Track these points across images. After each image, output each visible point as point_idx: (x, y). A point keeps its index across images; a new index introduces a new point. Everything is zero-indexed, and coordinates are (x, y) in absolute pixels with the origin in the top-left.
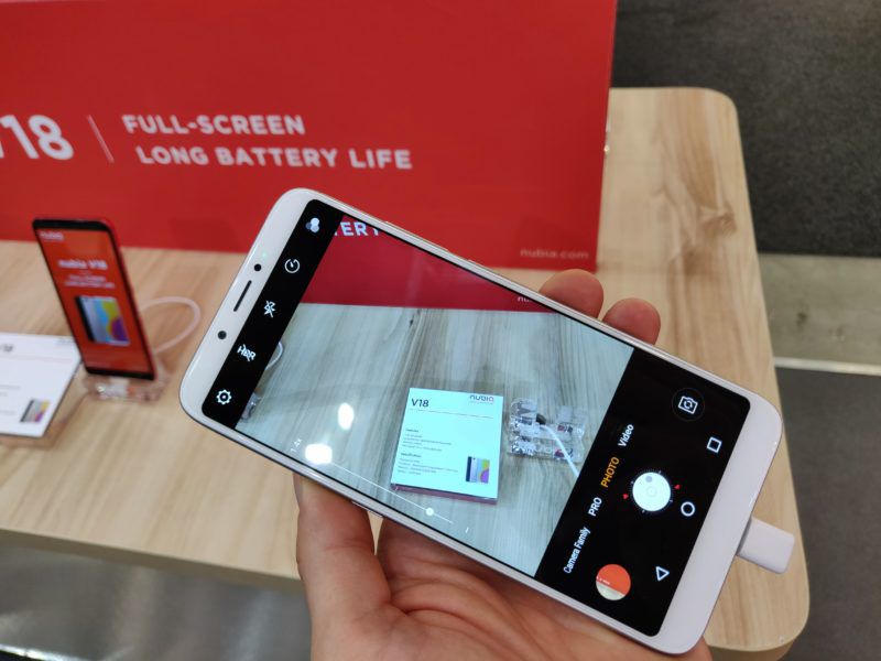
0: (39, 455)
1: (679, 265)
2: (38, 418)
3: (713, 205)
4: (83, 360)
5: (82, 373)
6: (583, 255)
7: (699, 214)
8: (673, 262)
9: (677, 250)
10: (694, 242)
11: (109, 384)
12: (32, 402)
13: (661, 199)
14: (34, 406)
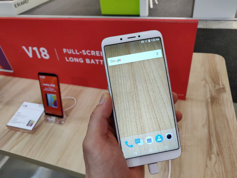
1: (209, 100)
2: (31, 125)
3: (219, 85)
4: (45, 111)
6: (182, 95)
7: (215, 87)
9: (209, 96)
10: (213, 94)
11: (51, 118)
13: (204, 82)
14: (31, 122)
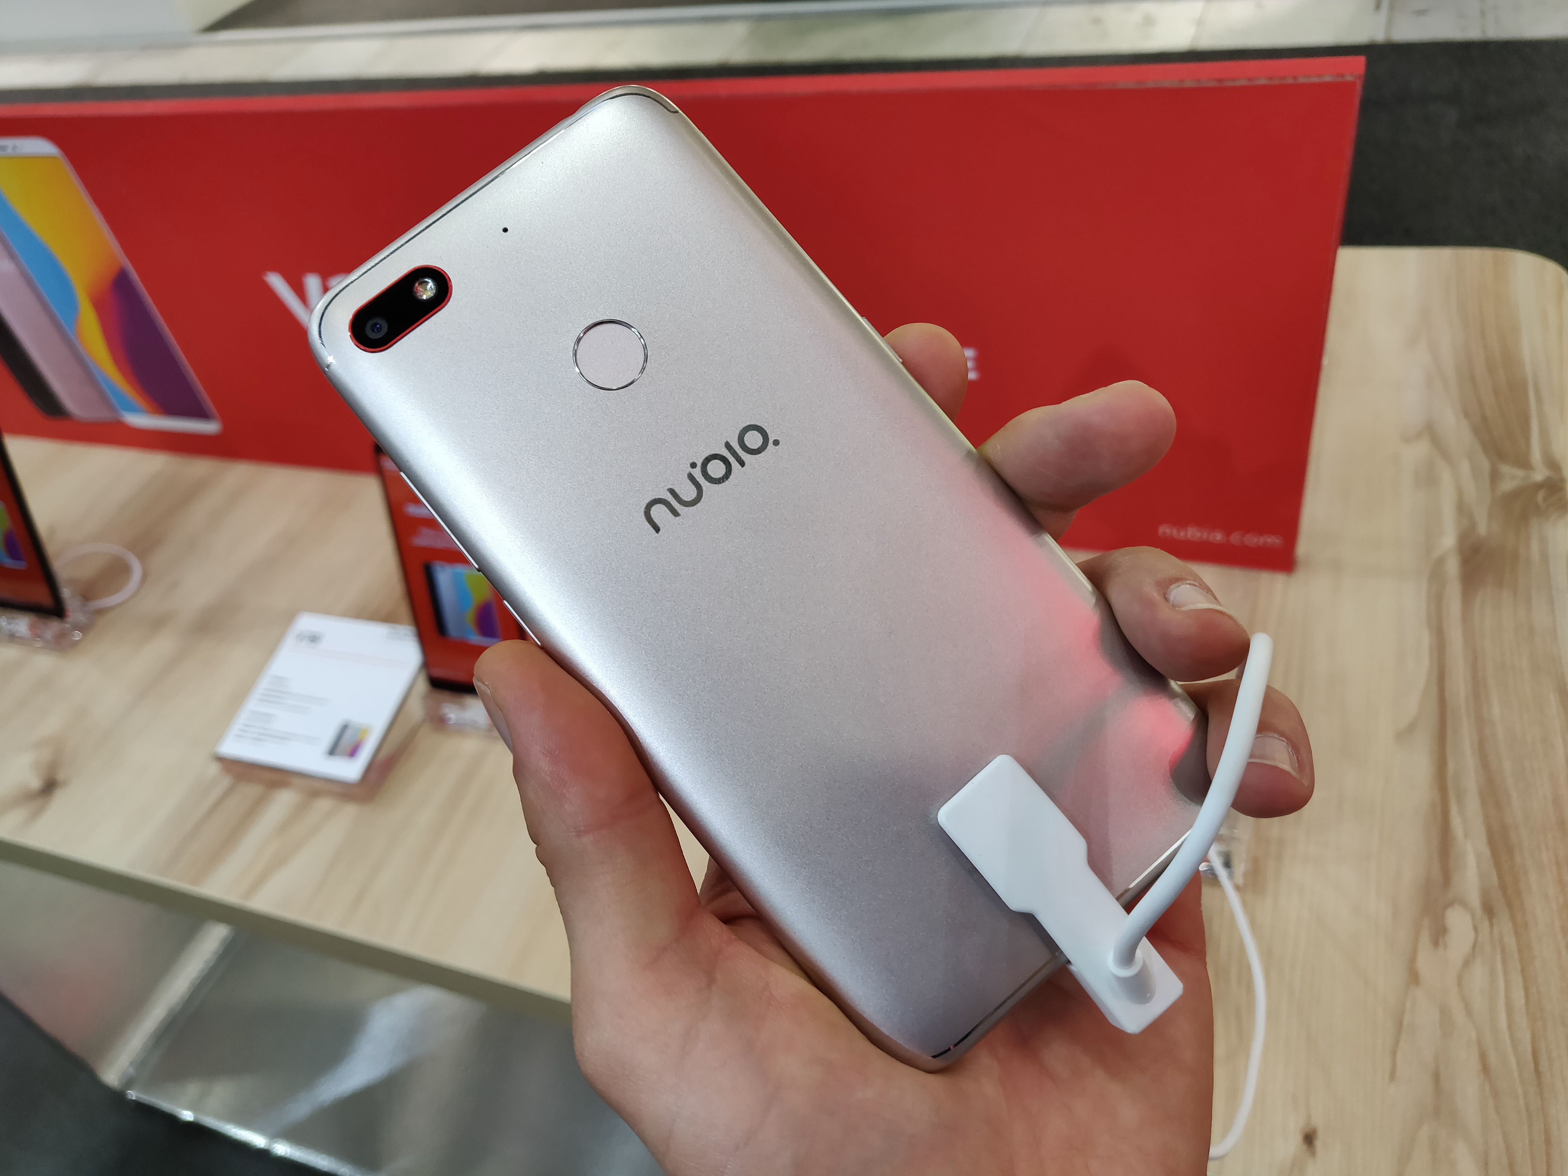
0: (350, 811)
1: (1453, 567)
2: (353, 752)
3: (1524, 463)
4: (426, 665)
5: (422, 685)
6: (1272, 540)
7: (1495, 476)
8: (1440, 561)
9: (1448, 541)
10: (1482, 529)
11: (463, 707)
12: (345, 728)
14: (348, 734)
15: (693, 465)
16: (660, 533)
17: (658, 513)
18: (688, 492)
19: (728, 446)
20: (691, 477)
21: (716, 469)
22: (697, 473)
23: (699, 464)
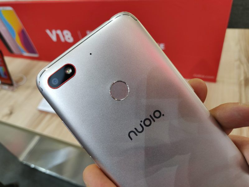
1: (243, 83)
6: (212, 77)
8: (241, 82)
9: (242, 78)
13: (238, 63)
15: (141, 121)
16: (132, 140)
17: (132, 135)
18: (140, 129)
19: (151, 116)
20: (141, 125)
21: (147, 123)
22: (142, 124)
23: (143, 122)
